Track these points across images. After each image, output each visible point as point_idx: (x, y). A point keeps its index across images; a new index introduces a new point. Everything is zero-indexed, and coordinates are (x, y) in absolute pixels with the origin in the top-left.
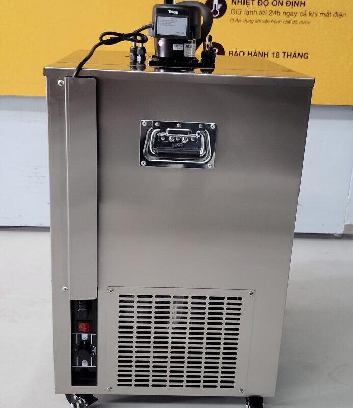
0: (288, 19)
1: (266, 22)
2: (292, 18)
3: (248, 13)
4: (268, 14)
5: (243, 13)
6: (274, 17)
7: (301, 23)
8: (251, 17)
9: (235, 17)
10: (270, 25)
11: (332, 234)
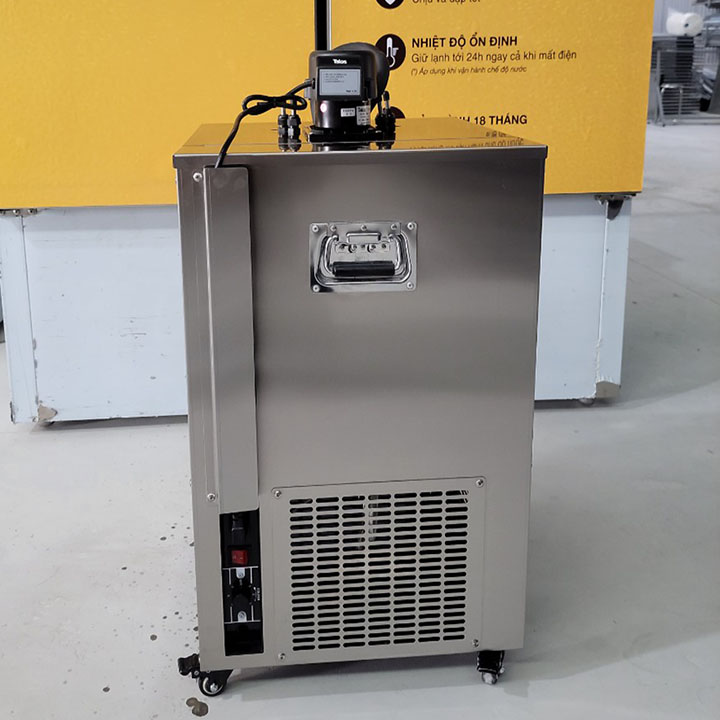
0: (495, 65)
1: (464, 71)
2: (500, 64)
3: (436, 59)
4: (465, 58)
5: (429, 59)
6: (474, 64)
7: (514, 69)
8: (441, 65)
9: (419, 66)
10: (469, 76)
11: (578, 400)
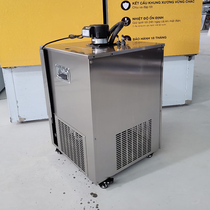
0: (157, 24)
3: (140, 23)
7: (162, 25)
10: (150, 27)
11: (179, 105)
